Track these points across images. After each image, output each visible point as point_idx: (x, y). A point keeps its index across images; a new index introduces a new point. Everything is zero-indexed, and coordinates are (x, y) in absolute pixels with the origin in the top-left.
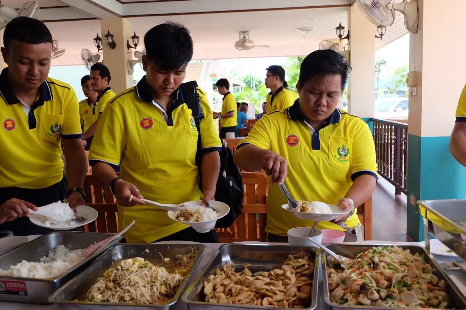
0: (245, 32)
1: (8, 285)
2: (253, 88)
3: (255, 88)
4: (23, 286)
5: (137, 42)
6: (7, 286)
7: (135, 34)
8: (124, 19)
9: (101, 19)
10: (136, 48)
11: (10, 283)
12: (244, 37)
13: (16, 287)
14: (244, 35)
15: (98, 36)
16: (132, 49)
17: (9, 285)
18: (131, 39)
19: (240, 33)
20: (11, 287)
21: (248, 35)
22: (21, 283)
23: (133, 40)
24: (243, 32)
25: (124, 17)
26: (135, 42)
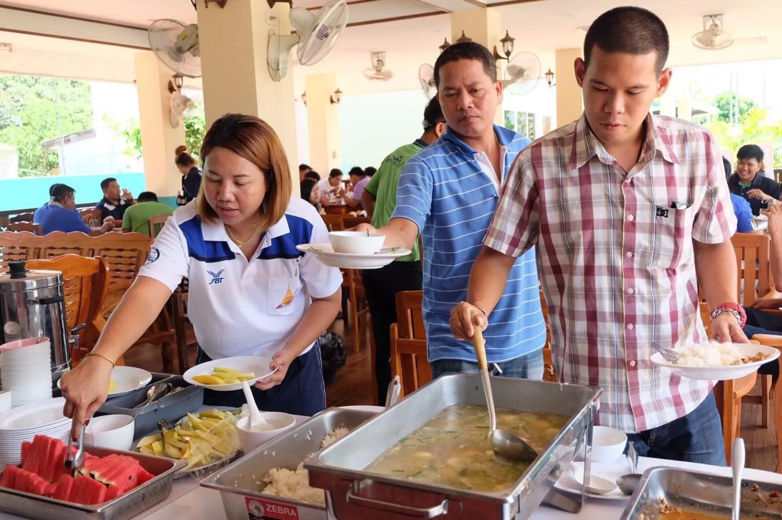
0: (716, 16)
1: (269, 508)
2: (734, 115)
3: (737, 115)
4: (293, 513)
5: (510, 49)
6: (268, 510)
7: (507, 35)
8: (489, 9)
9: (451, 12)
10: (508, 59)
11: (273, 506)
12: (714, 26)
13: (282, 513)
14: (713, 21)
15: (446, 42)
16: (502, 60)
17: (271, 509)
18: (501, 44)
19: (706, 18)
20: (274, 513)
21: (721, 21)
22: (290, 508)
23: (504, 45)
24: (711, 16)
25: (489, 6)
26: (507, 48)
